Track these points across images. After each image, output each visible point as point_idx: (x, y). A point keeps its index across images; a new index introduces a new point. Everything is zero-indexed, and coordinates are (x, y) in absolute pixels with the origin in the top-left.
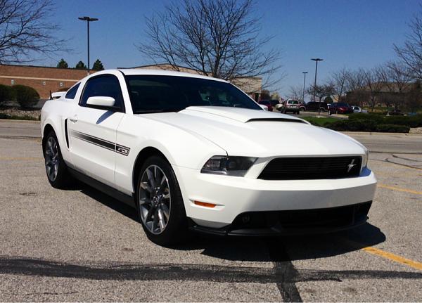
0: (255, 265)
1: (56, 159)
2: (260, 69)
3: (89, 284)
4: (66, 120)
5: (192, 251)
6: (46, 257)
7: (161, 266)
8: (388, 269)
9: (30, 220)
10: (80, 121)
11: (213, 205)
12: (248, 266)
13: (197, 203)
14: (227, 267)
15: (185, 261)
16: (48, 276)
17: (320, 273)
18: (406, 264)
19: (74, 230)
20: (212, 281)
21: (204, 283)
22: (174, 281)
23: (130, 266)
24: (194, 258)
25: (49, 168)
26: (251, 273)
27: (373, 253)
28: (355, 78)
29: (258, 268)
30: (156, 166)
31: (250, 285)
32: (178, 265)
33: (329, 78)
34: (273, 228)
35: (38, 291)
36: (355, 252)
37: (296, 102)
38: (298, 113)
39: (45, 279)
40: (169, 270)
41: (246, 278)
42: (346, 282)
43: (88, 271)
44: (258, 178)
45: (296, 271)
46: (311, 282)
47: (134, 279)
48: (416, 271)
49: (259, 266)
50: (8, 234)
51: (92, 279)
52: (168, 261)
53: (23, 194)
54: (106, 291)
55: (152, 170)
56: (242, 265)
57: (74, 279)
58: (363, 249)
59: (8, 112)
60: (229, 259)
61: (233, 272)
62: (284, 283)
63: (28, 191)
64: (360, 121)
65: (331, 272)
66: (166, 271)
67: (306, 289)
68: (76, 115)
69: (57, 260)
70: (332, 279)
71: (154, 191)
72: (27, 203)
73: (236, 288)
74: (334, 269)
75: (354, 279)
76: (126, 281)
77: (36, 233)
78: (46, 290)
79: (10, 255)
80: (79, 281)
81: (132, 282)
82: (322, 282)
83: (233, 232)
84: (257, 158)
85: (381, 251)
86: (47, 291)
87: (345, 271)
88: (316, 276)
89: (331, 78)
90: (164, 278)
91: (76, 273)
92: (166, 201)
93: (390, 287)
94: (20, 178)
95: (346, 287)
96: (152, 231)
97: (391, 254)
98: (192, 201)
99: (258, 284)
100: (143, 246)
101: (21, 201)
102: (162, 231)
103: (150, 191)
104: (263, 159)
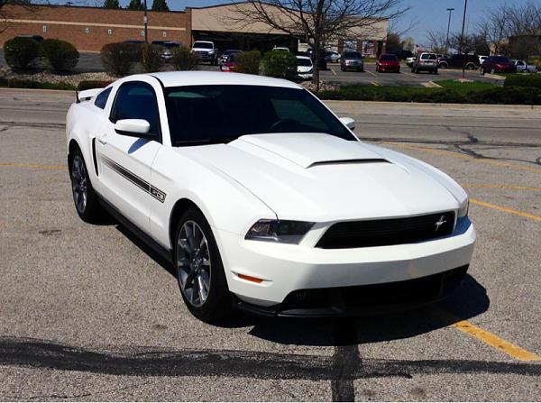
0: (313, 351)
1: (84, 185)
2: (380, 13)
3: (105, 383)
4: (94, 140)
5: (238, 329)
6: (61, 339)
7: (196, 353)
8: (475, 358)
9: (47, 278)
10: (109, 145)
11: (260, 280)
12: (302, 353)
13: (240, 276)
14: (277, 355)
15: (227, 346)
16: (59, 368)
17: (390, 364)
18: (501, 349)
19: (99, 294)
20: (253, 376)
21: (242, 380)
22: (207, 378)
23: (158, 353)
24: (239, 340)
25: (77, 195)
26: (304, 365)
27: (464, 330)
28: (521, 17)
29: (315, 357)
30: (194, 223)
31: (298, 384)
32: (217, 351)
33: (483, 19)
34: (334, 308)
35: (45, 392)
36: (442, 329)
37: (433, 57)
38: (436, 73)
39: (56, 373)
40: (204, 361)
41: (295, 373)
42: (417, 380)
43: (106, 362)
44: (316, 246)
45: (360, 361)
46: (374, 379)
47: (161, 374)
48: (511, 361)
49: (316, 353)
50: (18, 302)
51: (111, 374)
52: (205, 345)
53: (44, 233)
54: (124, 394)
55: (190, 225)
56: (296, 352)
57: (88, 374)
58: (454, 325)
59: (38, 77)
60: (281, 342)
61: (283, 362)
62: (340, 381)
63: (50, 228)
64: (518, 89)
65: (403, 363)
66: (201, 361)
67: (364, 391)
68: (105, 135)
69: (72, 344)
70: (400, 374)
71: (194, 252)
72: (46, 248)
73: (280, 388)
74: (408, 358)
75: (428, 373)
76: (150, 378)
77: (53, 300)
78: (54, 391)
79: (18, 336)
80: (94, 376)
81: (156, 379)
82: (388, 379)
83: (284, 312)
84: (314, 223)
85: (476, 328)
86: (55, 393)
87: (420, 362)
88: (382, 368)
89: (486, 19)
90: (197, 373)
91: (91, 365)
92: (207, 268)
93: (470, 386)
94: (42, 202)
95: (414, 387)
96: (191, 302)
97: (487, 333)
98: (234, 273)
99: (309, 382)
100: (180, 321)
101: (40, 246)
102: (202, 304)
103: (189, 251)
104: (321, 225)
